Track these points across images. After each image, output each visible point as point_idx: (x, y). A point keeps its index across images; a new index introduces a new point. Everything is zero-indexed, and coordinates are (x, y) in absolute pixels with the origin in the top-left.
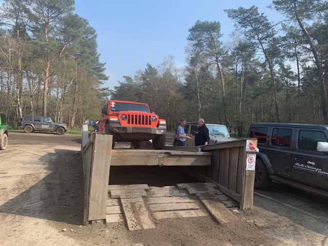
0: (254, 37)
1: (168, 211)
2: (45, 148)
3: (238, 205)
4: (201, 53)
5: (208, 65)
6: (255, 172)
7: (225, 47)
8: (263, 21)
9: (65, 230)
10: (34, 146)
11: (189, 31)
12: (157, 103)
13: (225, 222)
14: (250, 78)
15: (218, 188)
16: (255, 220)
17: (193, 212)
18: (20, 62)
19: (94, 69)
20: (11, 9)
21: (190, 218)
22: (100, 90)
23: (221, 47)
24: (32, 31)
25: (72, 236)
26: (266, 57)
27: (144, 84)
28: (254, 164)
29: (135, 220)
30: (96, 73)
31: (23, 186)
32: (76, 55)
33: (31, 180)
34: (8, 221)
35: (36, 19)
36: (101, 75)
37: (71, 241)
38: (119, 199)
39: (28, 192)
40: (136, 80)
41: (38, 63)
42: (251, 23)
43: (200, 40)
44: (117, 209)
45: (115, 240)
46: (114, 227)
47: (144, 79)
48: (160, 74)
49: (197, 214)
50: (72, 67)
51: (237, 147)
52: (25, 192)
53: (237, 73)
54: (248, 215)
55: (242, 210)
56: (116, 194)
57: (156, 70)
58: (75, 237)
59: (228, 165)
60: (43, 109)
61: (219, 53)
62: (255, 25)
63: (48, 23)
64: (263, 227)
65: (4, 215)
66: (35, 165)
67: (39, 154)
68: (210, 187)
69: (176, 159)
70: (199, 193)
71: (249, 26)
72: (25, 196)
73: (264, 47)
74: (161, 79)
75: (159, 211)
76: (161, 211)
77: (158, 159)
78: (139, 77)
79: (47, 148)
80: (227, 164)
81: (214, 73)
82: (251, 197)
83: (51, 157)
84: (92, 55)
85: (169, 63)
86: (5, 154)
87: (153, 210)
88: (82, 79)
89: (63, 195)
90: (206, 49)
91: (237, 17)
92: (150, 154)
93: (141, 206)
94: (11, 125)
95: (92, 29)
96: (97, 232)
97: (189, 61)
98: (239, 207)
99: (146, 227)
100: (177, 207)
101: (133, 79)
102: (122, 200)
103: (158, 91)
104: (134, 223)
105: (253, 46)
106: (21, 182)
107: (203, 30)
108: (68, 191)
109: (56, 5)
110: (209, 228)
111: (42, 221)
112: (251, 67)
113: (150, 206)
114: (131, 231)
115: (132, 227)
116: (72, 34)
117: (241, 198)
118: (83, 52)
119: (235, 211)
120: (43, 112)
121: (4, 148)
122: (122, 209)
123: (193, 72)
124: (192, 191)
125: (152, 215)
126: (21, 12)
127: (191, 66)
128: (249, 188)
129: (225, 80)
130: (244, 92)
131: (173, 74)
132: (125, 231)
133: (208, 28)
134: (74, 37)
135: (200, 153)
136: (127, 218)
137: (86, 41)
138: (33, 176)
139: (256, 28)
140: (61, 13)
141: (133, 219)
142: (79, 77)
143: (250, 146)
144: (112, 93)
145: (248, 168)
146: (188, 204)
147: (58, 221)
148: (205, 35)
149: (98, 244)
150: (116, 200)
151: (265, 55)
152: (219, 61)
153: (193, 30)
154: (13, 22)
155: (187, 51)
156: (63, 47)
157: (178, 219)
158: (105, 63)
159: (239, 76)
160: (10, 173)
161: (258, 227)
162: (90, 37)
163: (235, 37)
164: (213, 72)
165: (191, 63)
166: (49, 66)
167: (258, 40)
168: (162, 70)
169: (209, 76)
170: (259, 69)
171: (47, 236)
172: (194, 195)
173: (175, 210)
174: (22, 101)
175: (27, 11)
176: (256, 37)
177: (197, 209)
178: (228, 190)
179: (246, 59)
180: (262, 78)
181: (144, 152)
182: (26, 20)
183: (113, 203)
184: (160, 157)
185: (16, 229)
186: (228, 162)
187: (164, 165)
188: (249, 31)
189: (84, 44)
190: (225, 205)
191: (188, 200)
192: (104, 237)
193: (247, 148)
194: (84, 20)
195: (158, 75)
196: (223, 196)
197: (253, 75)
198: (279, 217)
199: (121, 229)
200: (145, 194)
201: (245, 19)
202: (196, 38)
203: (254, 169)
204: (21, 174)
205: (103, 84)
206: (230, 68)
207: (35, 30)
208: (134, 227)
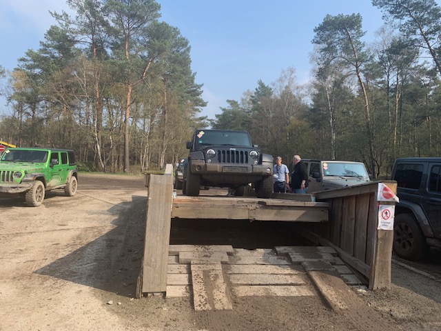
0: (414, 32)
1: (256, 285)
2: (122, 194)
3: (366, 281)
4: (332, 62)
5: (343, 78)
6: (393, 232)
7: (369, 50)
8: (430, 6)
9: (111, 302)
10: (109, 191)
11: (315, 31)
12: (272, 134)
13: (341, 307)
14: (412, 94)
15: (338, 255)
16: (393, 308)
17: (293, 288)
18: (97, 88)
19: (188, 92)
20: (85, 23)
21: (288, 297)
22: (196, 120)
23: (364, 50)
24: (111, 48)
25: (117, 313)
26: (435, 60)
27: (254, 109)
28: (391, 221)
29: (206, 297)
30: (191, 97)
31: (79, 241)
32: (164, 75)
33: (91, 235)
34: (47, 287)
35: (116, 33)
36: (197, 100)
37: (115, 318)
38: (189, 264)
39: (82, 249)
40: (243, 104)
41: (117, 88)
42: (409, 11)
43: (331, 43)
44: (184, 279)
45: (172, 323)
46: (176, 303)
47: (254, 102)
48: (277, 94)
49: (299, 292)
50: (159, 91)
51: (365, 195)
52: (79, 250)
53: (388, 88)
54: (381, 298)
55: (372, 290)
56: (187, 257)
57: (271, 89)
58: (122, 314)
59: (354, 221)
60: (125, 145)
61: (361, 60)
62: (416, 13)
63: (129, 36)
64: (404, 320)
65: (45, 278)
66: (102, 216)
67: (111, 202)
68: (326, 253)
69: (275, 211)
70: (306, 261)
71: (407, 15)
72: (78, 255)
73: (431, 45)
74: (277, 101)
75: (244, 285)
76: (247, 285)
77: (247, 211)
78: (248, 100)
79: (124, 194)
80: (351, 220)
81: (354, 89)
82: (387, 272)
83: (124, 206)
84: (185, 74)
85: (288, 77)
86: (72, 201)
87: (235, 282)
88: (172, 106)
89: (123, 255)
90: (340, 55)
91: (386, 4)
92: (236, 204)
93: (216, 276)
94: (88, 166)
95: (184, 39)
96: (151, 309)
97: (316, 74)
98: (368, 286)
99: (218, 306)
100: (272, 280)
101: (239, 103)
102: (192, 266)
103: (273, 117)
104: (203, 300)
105: (412, 44)
106: (79, 237)
107: (336, 29)
108: (130, 251)
109: (138, 13)
110: (316, 314)
111: (86, 289)
112: (412, 77)
113: (232, 276)
114: (197, 311)
115: (200, 305)
116: (157, 47)
117: (371, 271)
118: (173, 71)
119: (360, 290)
120: (124, 149)
121: (72, 194)
122: (190, 280)
123: (321, 89)
124: (297, 257)
125: (231, 290)
126: (98, 25)
127: (318, 79)
128: (384, 257)
129: (371, 99)
130: (400, 114)
131: (294, 93)
132: (189, 310)
133: (343, 25)
134: (161, 51)
135: (313, 203)
136: (195, 292)
137: (177, 56)
138: (96, 230)
139: (418, 18)
140: (145, 23)
141: (203, 294)
142: (169, 103)
143: (384, 192)
144: (212, 124)
145: (380, 226)
146: (288, 277)
147: (106, 290)
148: (339, 35)
149: (147, 326)
150: (186, 266)
151: (434, 57)
152: (361, 71)
153: (321, 29)
154: (88, 39)
155: (313, 59)
156: (147, 65)
157: (269, 297)
158: (203, 85)
159: (392, 91)
160: (70, 225)
161: (396, 319)
162: (182, 50)
163: (386, 34)
164: (353, 87)
165: (318, 75)
166: (130, 91)
167: (422, 35)
168: (278, 89)
169: (346, 93)
170: (426, 80)
171: (86, 310)
172: (300, 263)
173: (267, 285)
174: (100, 137)
175: (105, 24)
176: (418, 31)
177: (300, 285)
178: (353, 258)
179: (402, 66)
180: (431, 93)
181: (229, 201)
182: (103, 35)
183: (180, 270)
184: (251, 208)
185: (53, 297)
186: (354, 216)
187: (257, 219)
188: (406, 24)
189: (175, 61)
190: (345, 281)
191: (289, 271)
192: (158, 317)
193: (380, 196)
194: (174, 29)
195: (273, 96)
196: (345, 266)
197: (415, 90)
198: (435, 304)
199: (184, 308)
200: (226, 258)
201: (400, 6)
202: (325, 41)
203: (392, 229)
204: (82, 226)
205: (200, 112)
206: (379, 80)
207: (115, 47)
208: (202, 306)
